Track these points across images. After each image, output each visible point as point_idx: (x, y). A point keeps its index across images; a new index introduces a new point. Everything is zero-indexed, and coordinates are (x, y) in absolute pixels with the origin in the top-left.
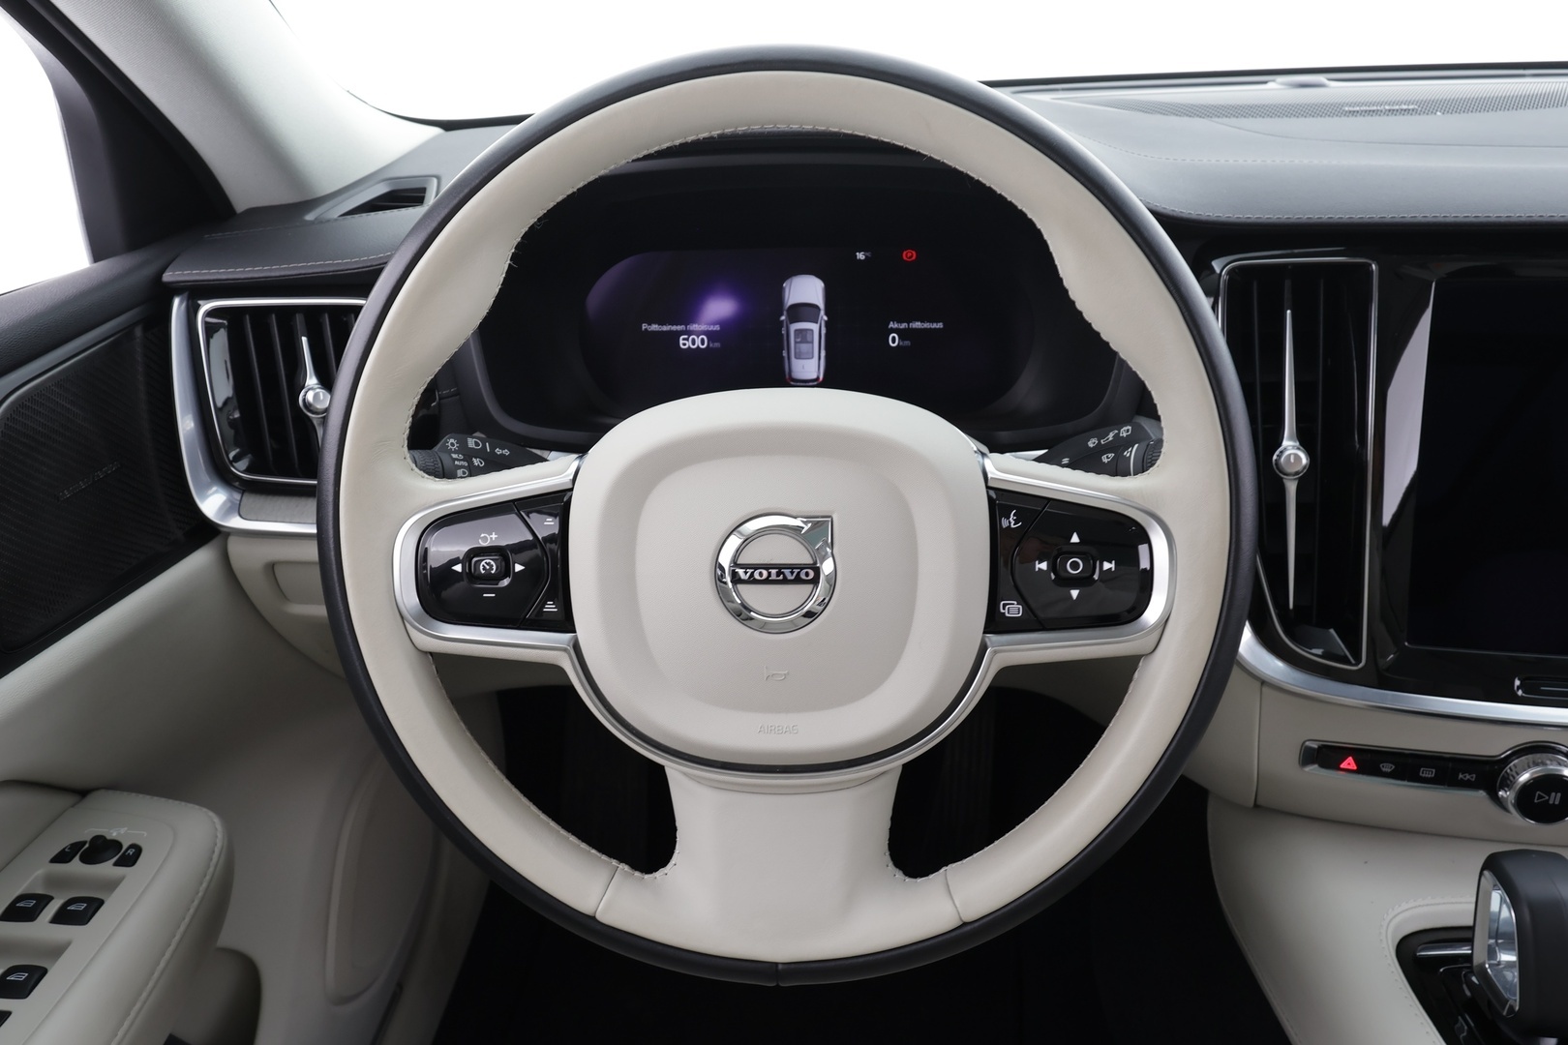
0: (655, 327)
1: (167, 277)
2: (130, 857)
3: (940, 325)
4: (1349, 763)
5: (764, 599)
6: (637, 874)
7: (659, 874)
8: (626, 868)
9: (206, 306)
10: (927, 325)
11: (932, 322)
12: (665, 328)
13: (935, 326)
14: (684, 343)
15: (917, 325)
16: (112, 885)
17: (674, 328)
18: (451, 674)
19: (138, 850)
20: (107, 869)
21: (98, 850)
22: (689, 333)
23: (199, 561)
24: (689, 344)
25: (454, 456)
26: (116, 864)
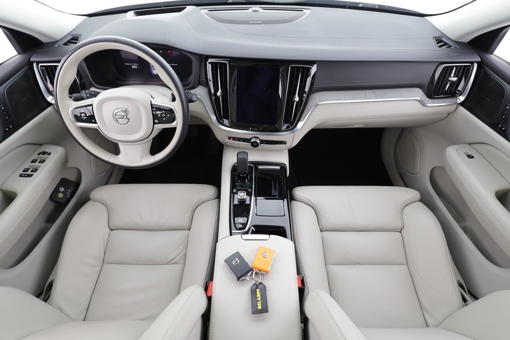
0: (127, 64)
1: (31, 60)
2: (49, 154)
3: (177, 65)
4: (232, 139)
5: (121, 121)
6: (115, 156)
7: (118, 156)
8: (114, 155)
9: (40, 65)
10: (174, 65)
11: (175, 64)
12: (129, 64)
13: (176, 65)
14: (133, 67)
15: (173, 64)
16: (47, 158)
17: (131, 64)
18: (83, 129)
19: (50, 153)
20: (46, 156)
21: (44, 153)
22: (134, 65)
23: (50, 109)
24: (134, 67)
25: (84, 94)
26: (47, 155)
